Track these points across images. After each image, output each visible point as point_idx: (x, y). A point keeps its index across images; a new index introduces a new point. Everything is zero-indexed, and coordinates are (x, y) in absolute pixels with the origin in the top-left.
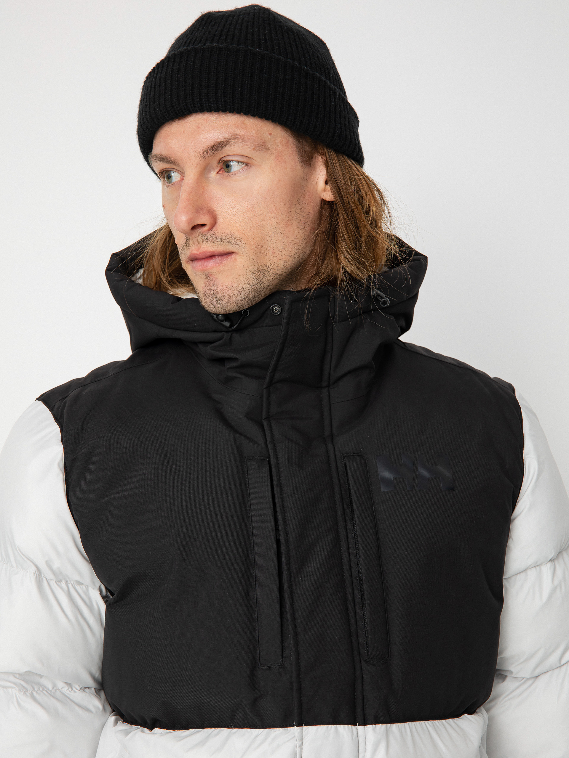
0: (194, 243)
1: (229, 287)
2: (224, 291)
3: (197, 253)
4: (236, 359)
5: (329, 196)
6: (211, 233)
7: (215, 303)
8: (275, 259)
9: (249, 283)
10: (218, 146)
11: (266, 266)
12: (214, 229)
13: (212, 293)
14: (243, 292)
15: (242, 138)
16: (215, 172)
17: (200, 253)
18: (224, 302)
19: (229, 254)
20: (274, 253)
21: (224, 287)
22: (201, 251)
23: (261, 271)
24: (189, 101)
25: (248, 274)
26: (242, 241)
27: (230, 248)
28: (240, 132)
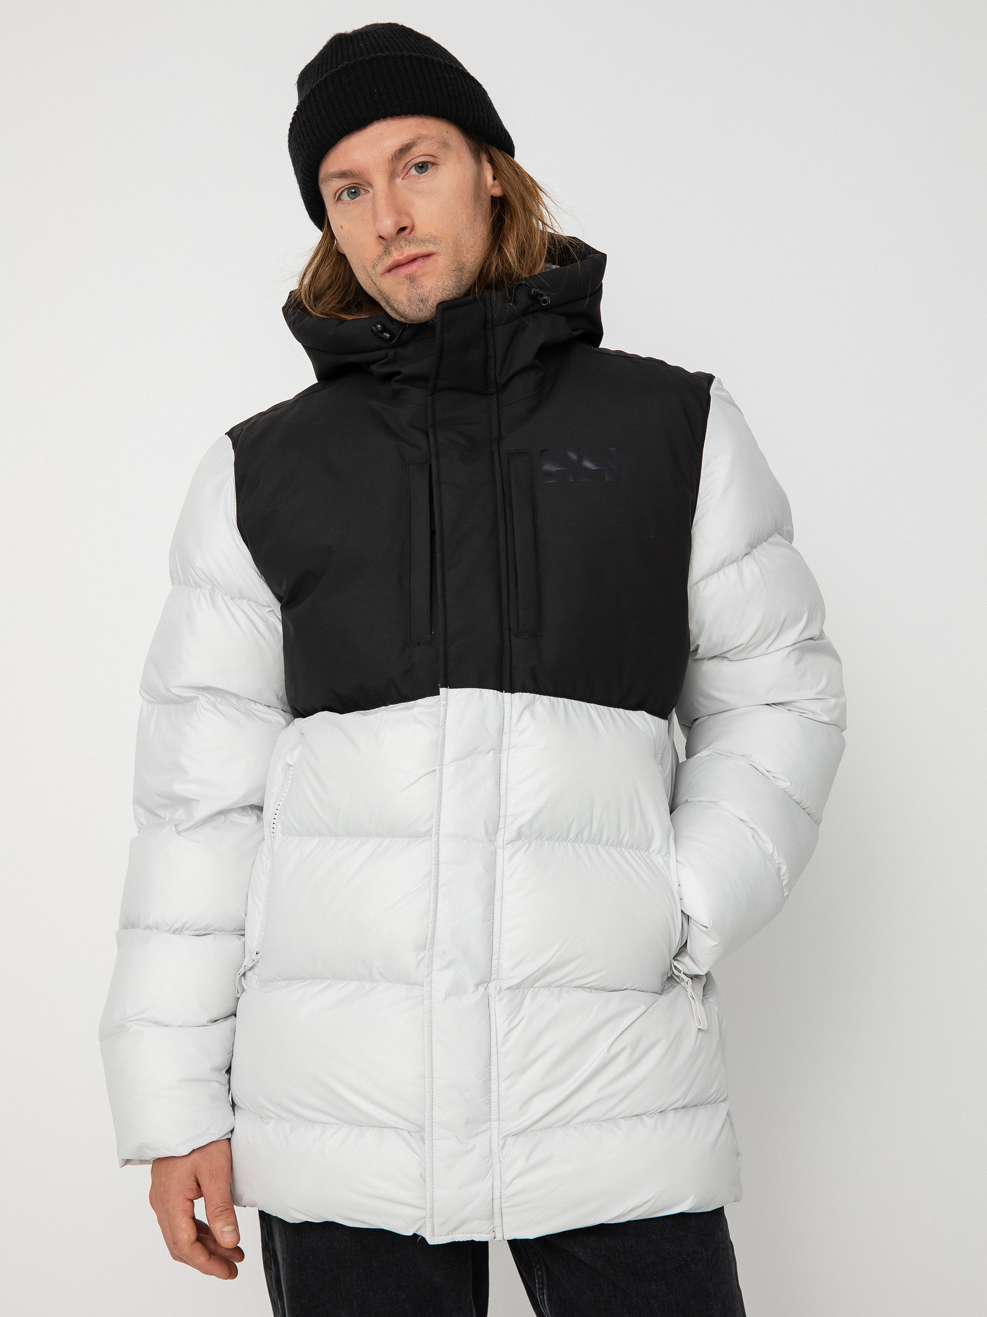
0: (396, 249)
1: (434, 287)
2: (430, 291)
3: (401, 258)
4: (399, 373)
5: (497, 192)
6: (411, 236)
7: (421, 306)
8: (469, 256)
9: (452, 281)
10: (404, 150)
11: (463, 263)
12: (413, 232)
13: (418, 296)
14: (448, 289)
15: (426, 137)
16: (401, 179)
17: (404, 258)
18: (430, 302)
19: (428, 256)
20: (467, 250)
21: (429, 288)
22: (405, 255)
23: (460, 268)
24: (372, 109)
25: (450, 272)
26: (441, 240)
27: (431, 248)
28: (424, 132)
